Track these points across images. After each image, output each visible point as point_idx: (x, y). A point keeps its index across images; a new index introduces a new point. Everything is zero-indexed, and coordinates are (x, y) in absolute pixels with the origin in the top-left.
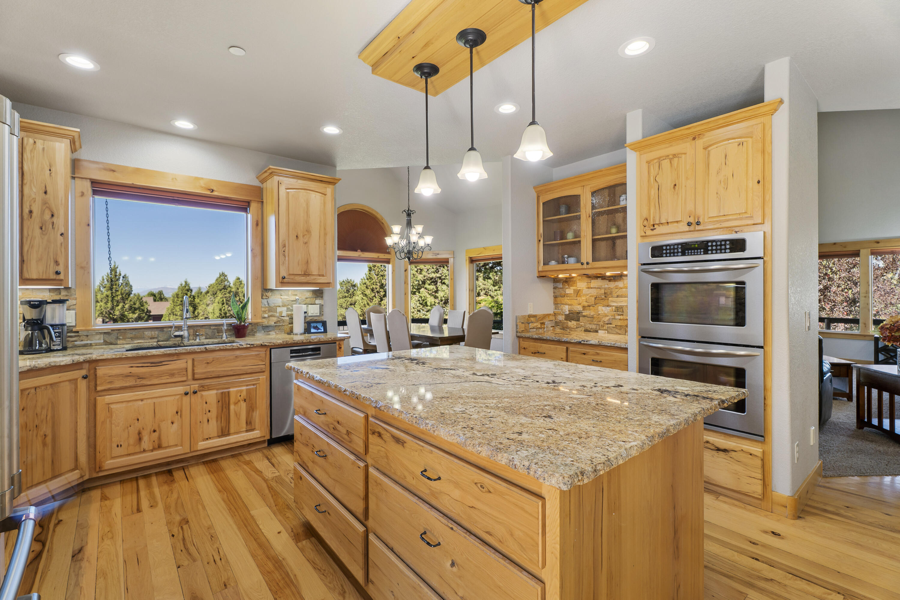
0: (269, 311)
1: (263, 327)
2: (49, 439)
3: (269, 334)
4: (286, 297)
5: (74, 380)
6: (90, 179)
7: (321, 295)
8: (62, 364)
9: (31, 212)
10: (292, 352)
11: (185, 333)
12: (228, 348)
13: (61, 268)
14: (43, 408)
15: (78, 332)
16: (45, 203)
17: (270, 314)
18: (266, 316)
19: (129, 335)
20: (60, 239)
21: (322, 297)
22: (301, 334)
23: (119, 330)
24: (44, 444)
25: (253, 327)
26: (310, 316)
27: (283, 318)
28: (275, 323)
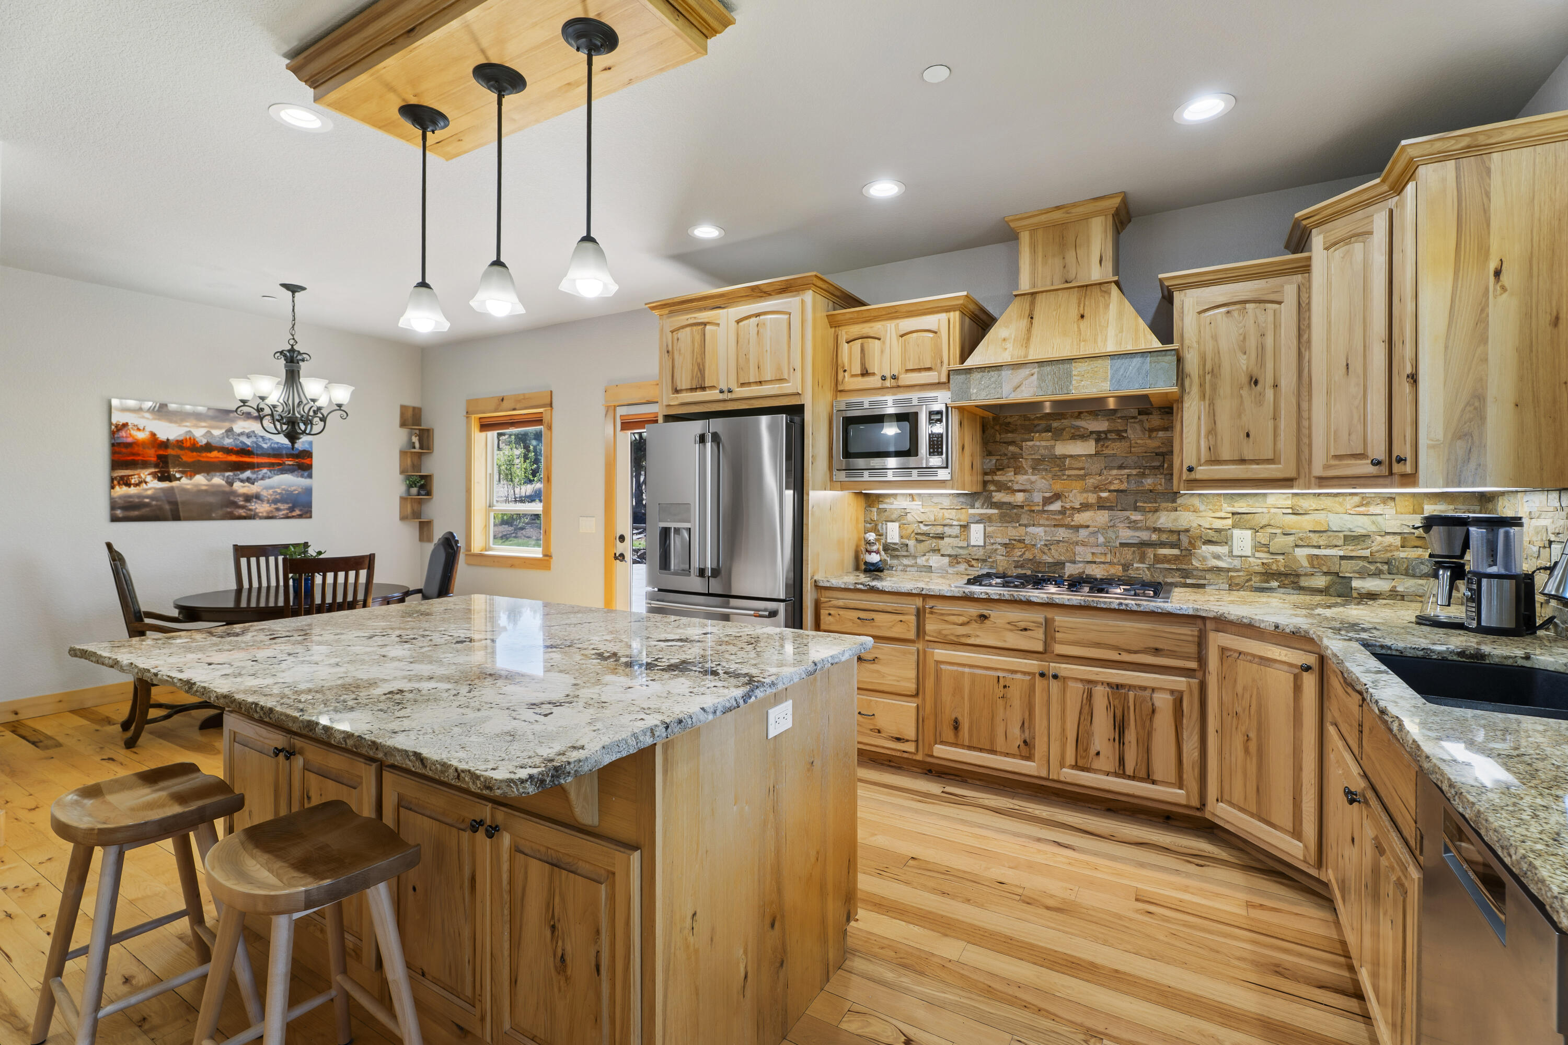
2: (1253, 746)
14: (1245, 688)
24: (1247, 751)
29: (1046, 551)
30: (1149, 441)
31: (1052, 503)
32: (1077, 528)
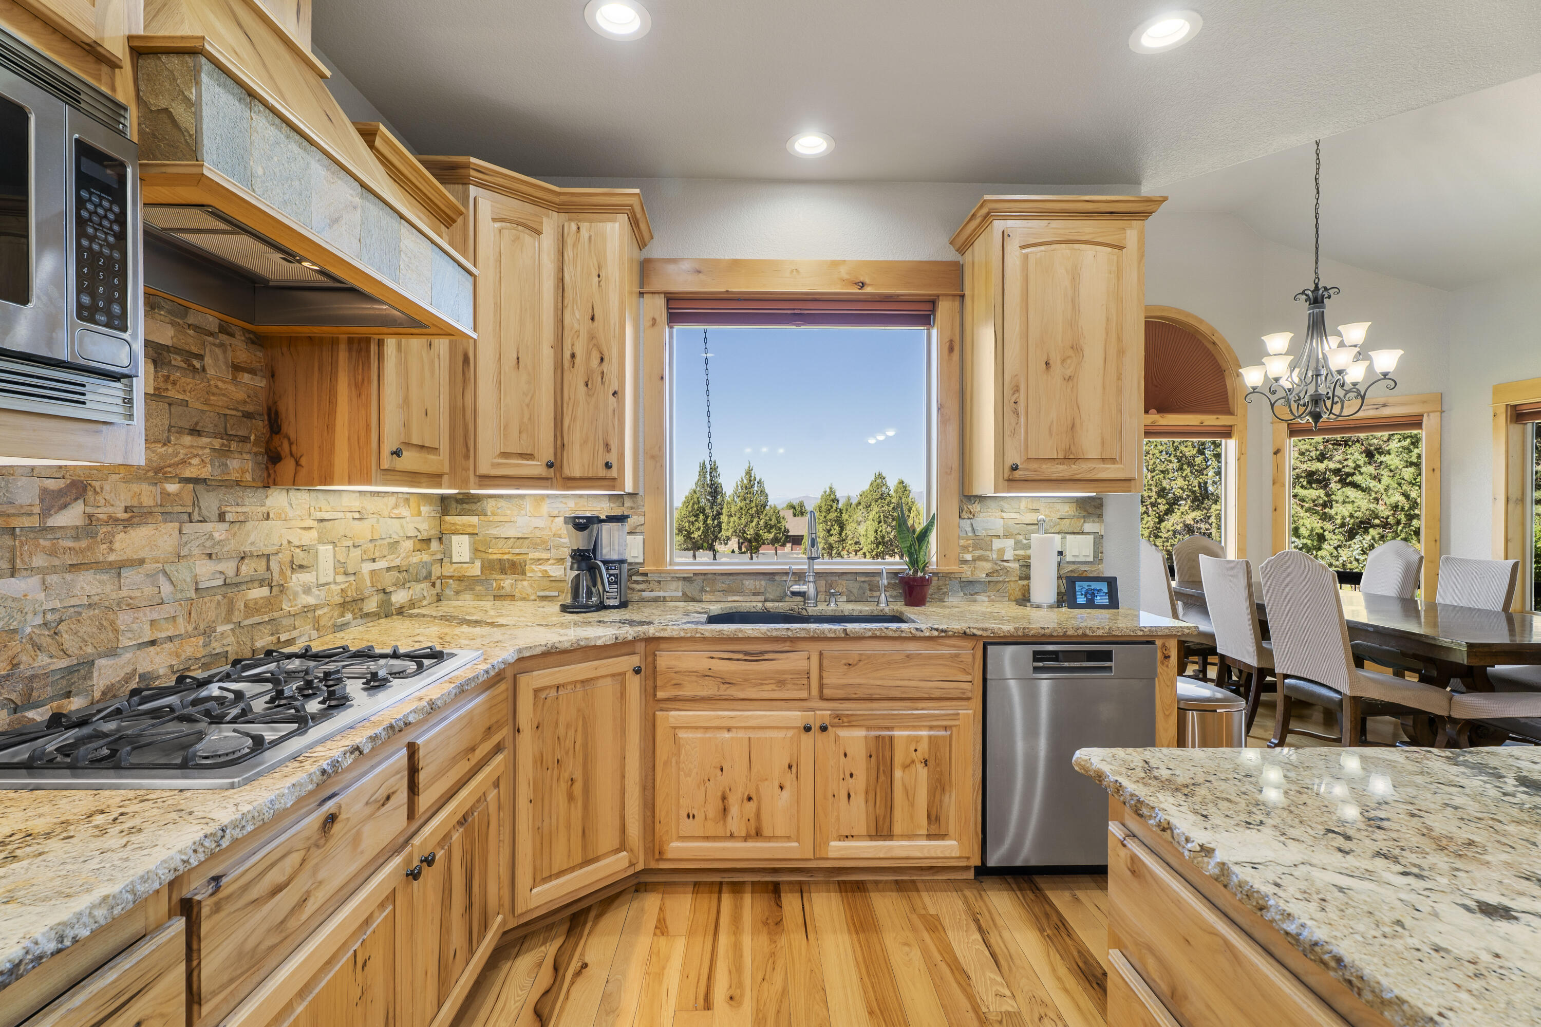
0: (976, 547)
1: (961, 582)
2: (578, 788)
3: (975, 601)
4: (1013, 515)
5: (620, 674)
6: (665, 293)
7: (1098, 512)
8: (599, 643)
9: (573, 356)
10: (1038, 656)
11: (809, 588)
12: (891, 634)
13: (613, 458)
14: (568, 726)
15: (646, 575)
16: (592, 337)
17: (978, 553)
18: (969, 557)
19: (720, 586)
20: (612, 400)
21: (1100, 516)
22: (1051, 607)
23: (705, 574)
24: (571, 797)
25: (941, 583)
26: (1068, 562)
27: (1005, 564)
28: (987, 575)
29: (45, 641)
30: (231, 388)
31: (65, 506)
32: (117, 568)
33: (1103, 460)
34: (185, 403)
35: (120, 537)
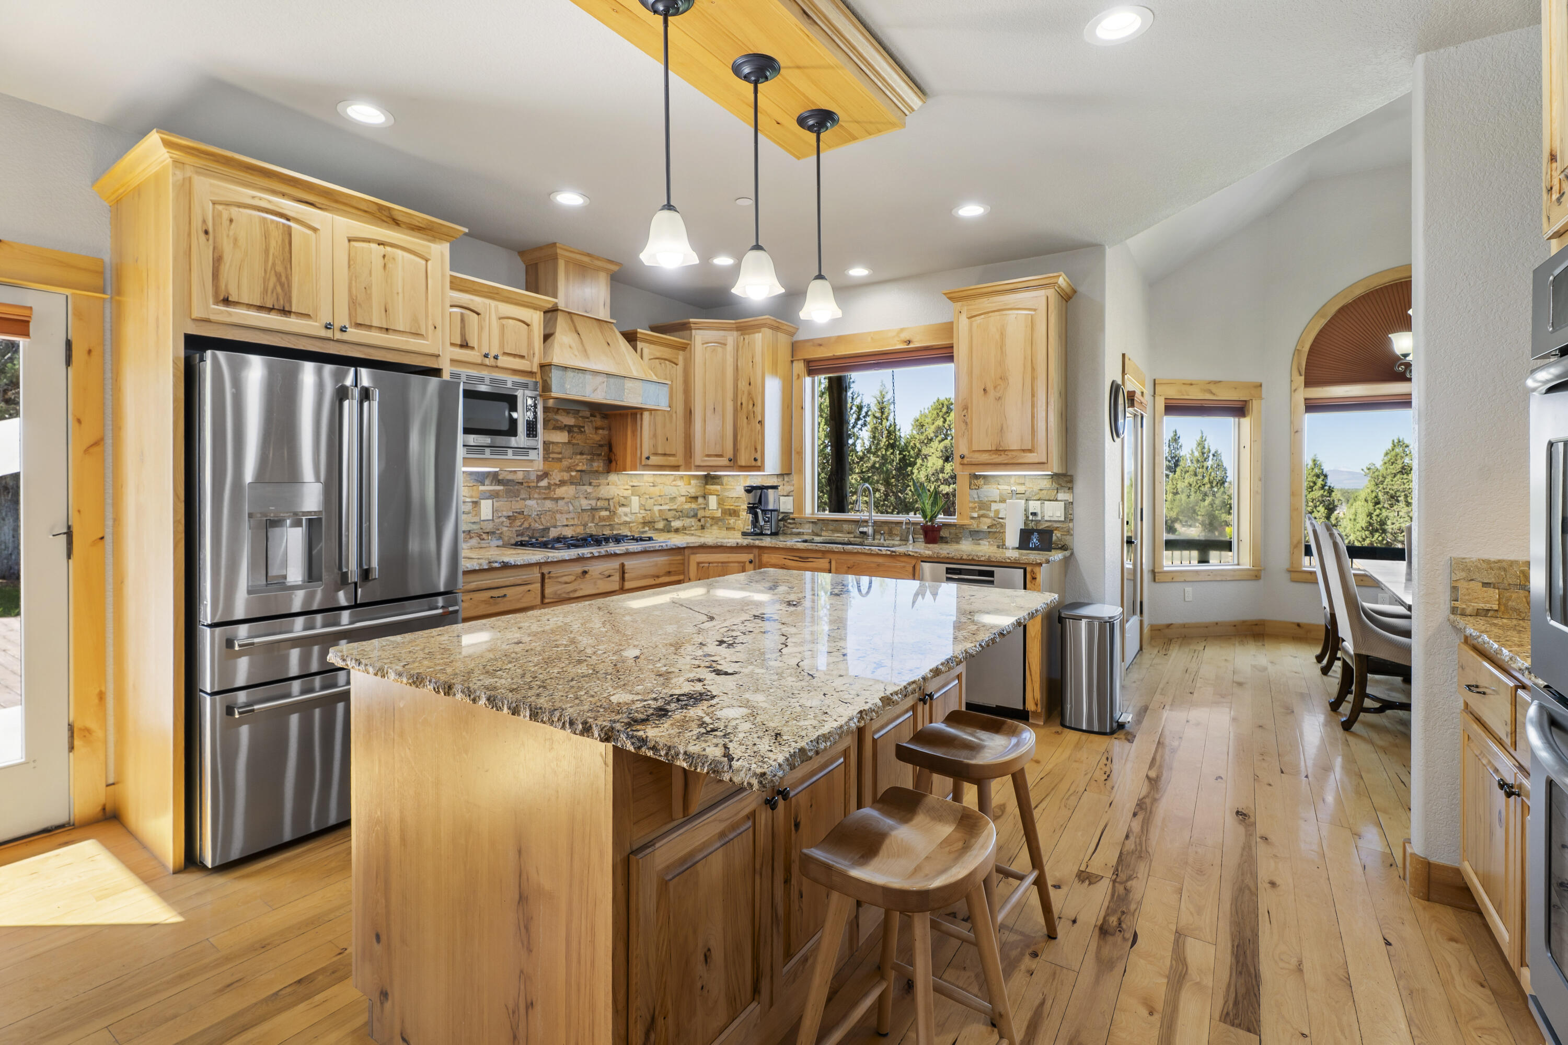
0: (980, 509)
1: (970, 532)
3: (979, 544)
4: (1006, 487)
5: (742, 562)
6: (804, 360)
7: (1069, 485)
8: (728, 545)
9: (742, 404)
11: (870, 530)
13: (758, 456)
15: (794, 519)
16: (749, 394)
17: (982, 512)
18: (975, 515)
19: (831, 527)
20: (758, 426)
21: (1071, 489)
23: (823, 520)
25: (957, 531)
26: (1046, 521)
27: (1001, 520)
28: (988, 527)
29: (537, 520)
30: (595, 436)
31: (542, 480)
32: (556, 500)
33: (1024, 451)
34: (578, 444)
35: (557, 490)
